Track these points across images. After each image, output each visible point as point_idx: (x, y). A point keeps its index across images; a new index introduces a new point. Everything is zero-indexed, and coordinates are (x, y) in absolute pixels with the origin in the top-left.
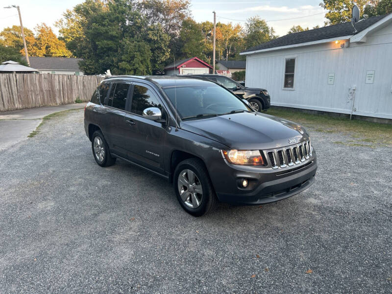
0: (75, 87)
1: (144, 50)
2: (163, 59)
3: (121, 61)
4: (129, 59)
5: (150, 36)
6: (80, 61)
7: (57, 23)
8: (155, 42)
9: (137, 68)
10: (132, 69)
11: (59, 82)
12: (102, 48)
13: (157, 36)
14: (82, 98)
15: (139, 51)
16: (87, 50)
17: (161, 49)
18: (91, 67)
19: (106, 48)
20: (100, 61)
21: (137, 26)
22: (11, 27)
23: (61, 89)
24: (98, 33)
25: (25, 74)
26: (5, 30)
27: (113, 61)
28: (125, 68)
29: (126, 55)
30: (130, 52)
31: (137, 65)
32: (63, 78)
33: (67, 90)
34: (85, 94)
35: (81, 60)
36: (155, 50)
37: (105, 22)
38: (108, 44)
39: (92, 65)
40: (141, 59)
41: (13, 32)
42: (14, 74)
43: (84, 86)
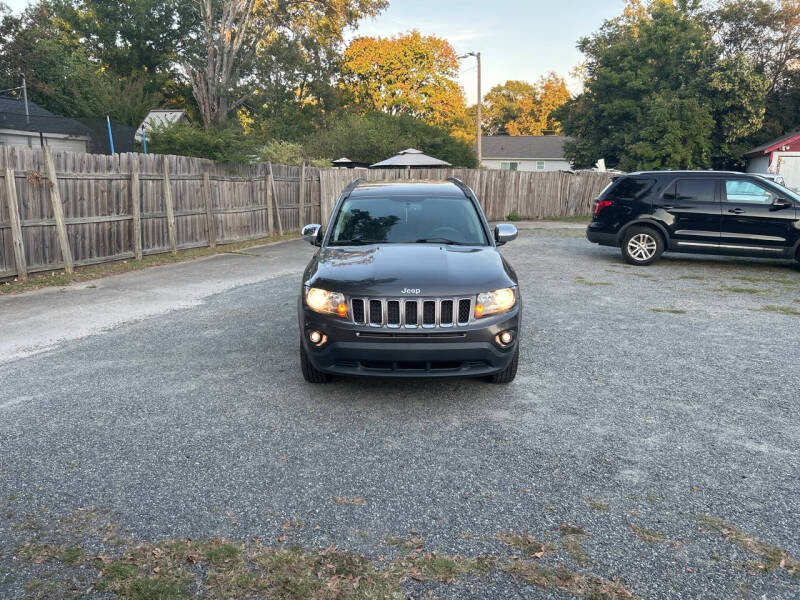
0: (511, 192)
1: (693, 116)
2: (743, 131)
3: (638, 139)
4: (656, 135)
5: (715, 83)
6: (568, 143)
7: (576, 69)
8: (727, 95)
9: (669, 156)
10: (656, 158)
11: (481, 184)
12: (611, 116)
13: (733, 83)
14: (522, 212)
15: (681, 117)
16: (584, 121)
17: (742, 109)
18: (585, 153)
19: (618, 114)
20: (605, 141)
21: (690, 64)
22: (503, 85)
23: (483, 194)
24: (609, 86)
25: (424, 170)
26: (494, 90)
27: (623, 141)
28: (643, 156)
29: (650, 129)
30: (659, 121)
31: (669, 149)
32: (490, 176)
33: (495, 197)
34: (529, 204)
35: (570, 139)
36: (725, 112)
37: (625, 64)
38: (622, 108)
39: (586, 150)
40: (680, 133)
41: (504, 92)
42: (407, 170)
43: (530, 190)
